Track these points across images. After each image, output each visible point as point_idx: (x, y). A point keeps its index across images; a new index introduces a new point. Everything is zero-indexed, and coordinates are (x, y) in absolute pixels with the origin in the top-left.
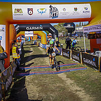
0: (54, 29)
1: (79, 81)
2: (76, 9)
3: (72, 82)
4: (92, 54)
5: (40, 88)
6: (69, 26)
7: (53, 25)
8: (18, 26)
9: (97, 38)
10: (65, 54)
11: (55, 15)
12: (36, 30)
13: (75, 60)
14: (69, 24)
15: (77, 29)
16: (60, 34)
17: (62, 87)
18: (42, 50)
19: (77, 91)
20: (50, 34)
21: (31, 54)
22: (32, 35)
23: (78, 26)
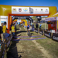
0: (31, 19)
1: (42, 44)
2: (42, 10)
3: (39, 44)
4: (49, 31)
5: (23, 47)
6: (38, 18)
7: (31, 17)
8: (14, 17)
9: (52, 24)
10: (36, 31)
11: (32, 12)
12: (23, 19)
13: (40, 34)
14: (38, 16)
15: (42, 19)
16: (34, 21)
17: (33, 46)
18: (25, 28)
19: (41, 48)
20: (29, 21)
21: (20, 30)
22: (21, 21)
23: (43, 18)
